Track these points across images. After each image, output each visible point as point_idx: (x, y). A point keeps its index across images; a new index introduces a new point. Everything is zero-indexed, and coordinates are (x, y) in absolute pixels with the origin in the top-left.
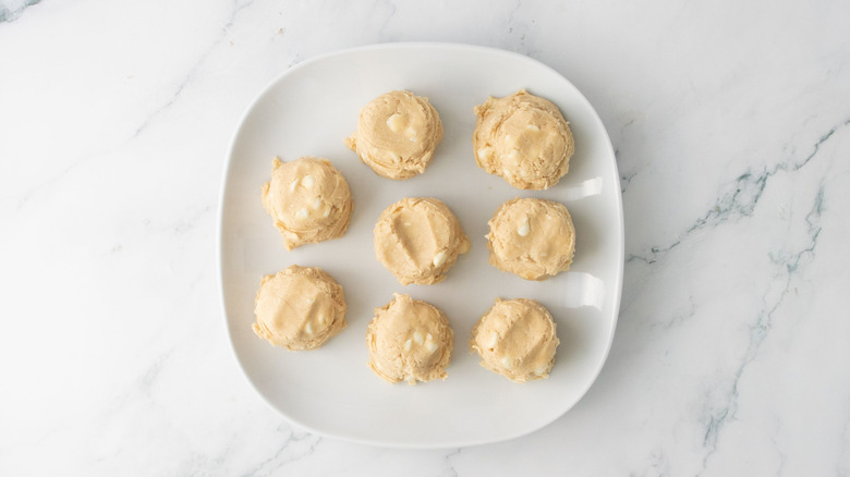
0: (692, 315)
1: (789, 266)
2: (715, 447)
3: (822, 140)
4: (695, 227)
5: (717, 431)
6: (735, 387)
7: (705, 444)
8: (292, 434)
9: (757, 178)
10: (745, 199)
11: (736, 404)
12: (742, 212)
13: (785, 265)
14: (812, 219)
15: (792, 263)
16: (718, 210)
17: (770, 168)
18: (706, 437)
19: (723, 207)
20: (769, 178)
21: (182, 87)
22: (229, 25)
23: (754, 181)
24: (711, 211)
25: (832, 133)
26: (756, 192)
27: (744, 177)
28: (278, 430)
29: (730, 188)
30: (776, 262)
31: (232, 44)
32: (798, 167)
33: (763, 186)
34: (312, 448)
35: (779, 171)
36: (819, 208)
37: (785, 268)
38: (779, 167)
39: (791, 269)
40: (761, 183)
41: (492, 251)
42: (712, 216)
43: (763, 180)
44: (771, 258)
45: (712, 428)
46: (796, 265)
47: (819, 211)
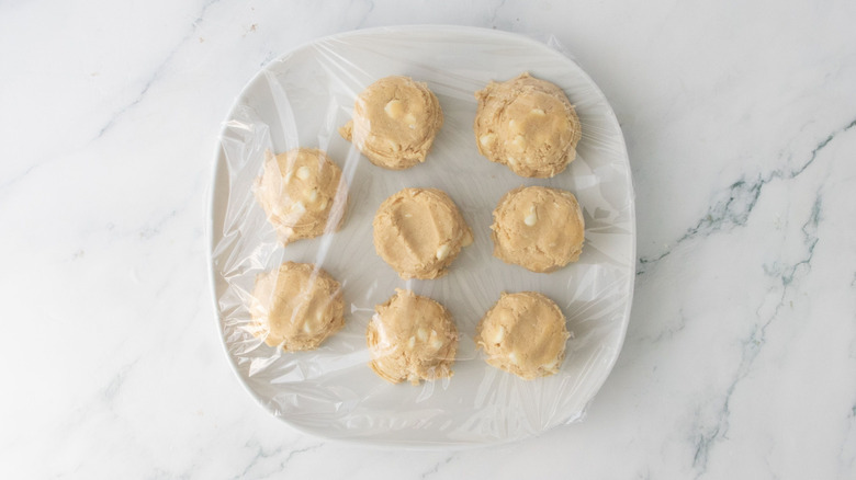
0: (682, 328)
1: (784, 278)
2: (705, 467)
3: (820, 147)
4: (685, 237)
5: (707, 451)
6: (726, 405)
7: (694, 465)
8: (261, 450)
9: (751, 185)
10: (739, 207)
11: (727, 423)
12: (736, 222)
13: (780, 277)
14: (809, 229)
15: (787, 275)
16: (710, 219)
17: (765, 176)
18: (696, 457)
19: (715, 215)
20: (764, 186)
21: (148, 85)
22: (200, 20)
23: (748, 189)
24: (702, 220)
25: (830, 139)
26: (750, 200)
27: (738, 184)
28: (247, 445)
29: (723, 196)
30: (771, 274)
31: (202, 40)
32: (794, 175)
33: (758, 194)
34: (282, 465)
35: (774, 178)
36: (816, 217)
37: (780, 282)
38: (774, 174)
39: (786, 281)
40: (755, 191)
41: (497, 243)
42: (705, 224)
43: (758, 187)
44: (766, 270)
45: (702, 447)
46: (791, 277)
47: (816, 220)
